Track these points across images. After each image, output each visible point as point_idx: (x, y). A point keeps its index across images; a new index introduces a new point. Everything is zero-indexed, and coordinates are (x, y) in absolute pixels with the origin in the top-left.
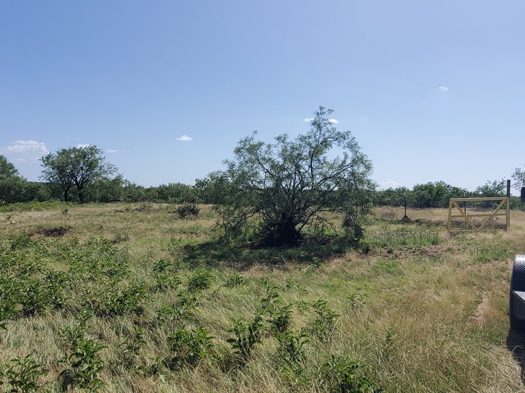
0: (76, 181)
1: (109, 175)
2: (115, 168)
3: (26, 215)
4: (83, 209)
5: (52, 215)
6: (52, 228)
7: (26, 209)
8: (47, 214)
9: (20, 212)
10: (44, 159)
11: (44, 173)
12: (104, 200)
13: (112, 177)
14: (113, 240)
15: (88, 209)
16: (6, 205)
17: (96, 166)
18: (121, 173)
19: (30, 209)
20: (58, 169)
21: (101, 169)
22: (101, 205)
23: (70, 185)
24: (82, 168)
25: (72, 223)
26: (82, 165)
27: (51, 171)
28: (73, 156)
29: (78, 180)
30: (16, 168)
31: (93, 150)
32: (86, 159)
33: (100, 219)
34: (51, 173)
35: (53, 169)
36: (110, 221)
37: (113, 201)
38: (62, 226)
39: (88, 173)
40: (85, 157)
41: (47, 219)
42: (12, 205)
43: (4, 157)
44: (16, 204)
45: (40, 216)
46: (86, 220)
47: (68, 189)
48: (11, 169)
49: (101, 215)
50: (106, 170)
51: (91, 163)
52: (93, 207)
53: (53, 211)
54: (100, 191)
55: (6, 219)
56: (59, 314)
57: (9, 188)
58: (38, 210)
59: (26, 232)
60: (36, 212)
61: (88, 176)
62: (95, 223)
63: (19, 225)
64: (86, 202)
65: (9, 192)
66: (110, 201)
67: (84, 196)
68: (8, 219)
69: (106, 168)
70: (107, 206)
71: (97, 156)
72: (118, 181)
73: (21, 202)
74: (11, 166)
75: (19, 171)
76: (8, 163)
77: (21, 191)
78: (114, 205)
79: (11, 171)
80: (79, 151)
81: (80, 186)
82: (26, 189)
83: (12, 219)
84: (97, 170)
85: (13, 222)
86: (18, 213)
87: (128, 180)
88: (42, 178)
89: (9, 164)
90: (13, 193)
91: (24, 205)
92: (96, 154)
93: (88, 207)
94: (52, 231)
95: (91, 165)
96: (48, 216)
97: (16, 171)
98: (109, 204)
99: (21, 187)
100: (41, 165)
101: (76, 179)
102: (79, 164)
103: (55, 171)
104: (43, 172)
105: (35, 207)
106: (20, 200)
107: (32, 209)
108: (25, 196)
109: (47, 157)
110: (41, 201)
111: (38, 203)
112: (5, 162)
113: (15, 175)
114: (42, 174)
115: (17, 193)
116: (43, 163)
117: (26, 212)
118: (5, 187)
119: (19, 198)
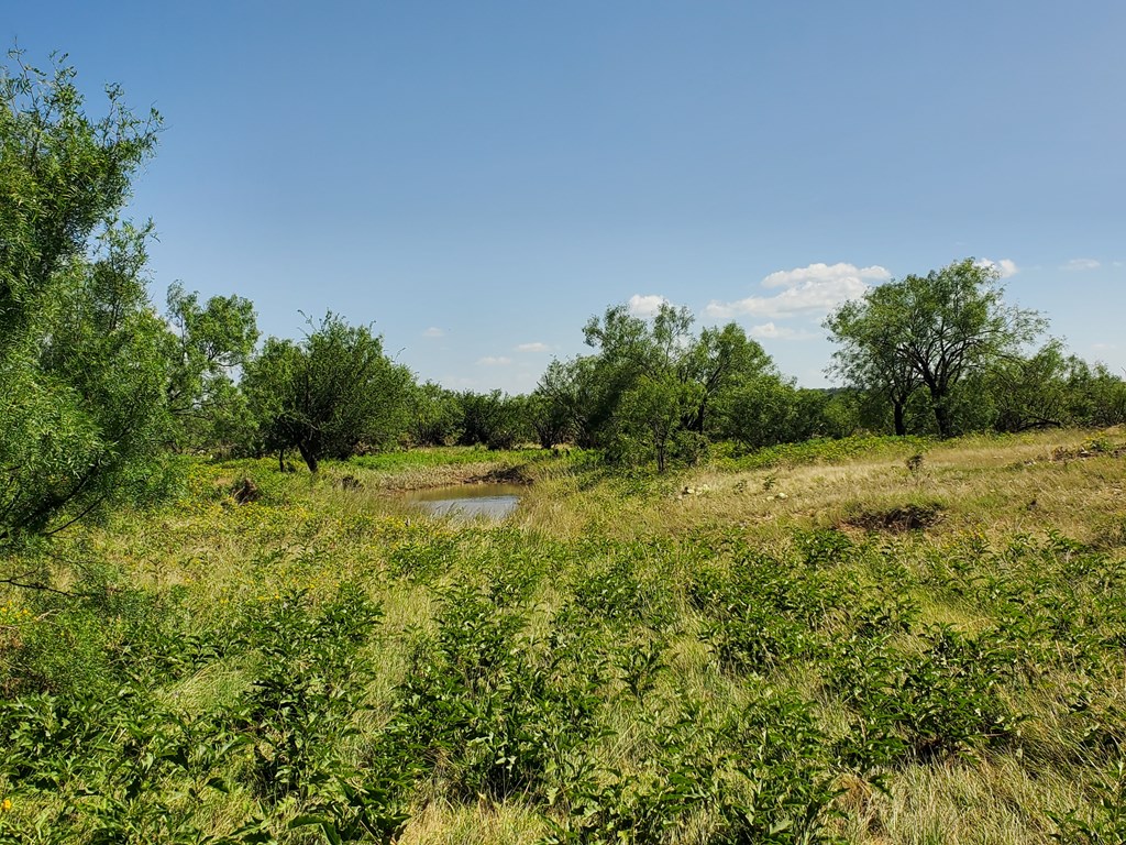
0: (926, 372)
1: (1023, 344)
2: (1039, 322)
3: (808, 475)
4: (954, 453)
5: (875, 475)
6: (887, 510)
7: (802, 461)
8: (860, 470)
9: (790, 469)
10: (834, 321)
11: (839, 357)
12: (1009, 424)
13: (1029, 351)
14: (1084, 541)
15: (971, 452)
16: (751, 452)
17: (981, 321)
18: (1058, 337)
19: (811, 460)
20: (874, 344)
21: (996, 330)
22: (1003, 438)
23: (909, 386)
24: (940, 333)
25: (942, 493)
26: (940, 322)
27: (857, 349)
28: (911, 300)
29: (932, 367)
30: (767, 354)
31: (966, 276)
32: (951, 305)
33: (1022, 479)
34: (856, 357)
35: (861, 344)
36: (1054, 486)
37: (1035, 424)
38: (915, 502)
39: (961, 345)
40: (944, 299)
41: (863, 483)
42: (767, 453)
43: (738, 326)
44: (777, 448)
45: (844, 476)
46: (981, 483)
47: (903, 399)
48: (755, 356)
49: (1018, 466)
50: (1010, 331)
51: (967, 314)
52: (982, 447)
53: (872, 462)
54: (997, 396)
55: (761, 488)
56: (1009, 762)
57: (756, 407)
58: (832, 460)
59: (819, 520)
60: (829, 468)
61: (961, 354)
62: (1008, 492)
63: (799, 504)
64: (959, 434)
65: (756, 418)
66: (1027, 428)
67: (952, 417)
68: (767, 486)
69: (1010, 325)
70: (1025, 442)
71: (982, 291)
72: (1047, 360)
73: (787, 442)
74: (756, 350)
75: (774, 361)
76: (748, 341)
77: (785, 414)
78: (1044, 436)
79: (756, 361)
80: (924, 283)
81: (938, 385)
82: (797, 405)
83: (775, 487)
84: (984, 335)
85: (782, 495)
86: (784, 471)
87: (1079, 357)
88: (835, 372)
89: (752, 343)
90: (765, 418)
91: (797, 450)
92: (977, 285)
93: (967, 448)
94: (888, 517)
95: (968, 321)
96: (866, 475)
97: (767, 361)
98: (1029, 436)
99: (784, 403)
100: (829, 339)
101: (926, 365)
102: (930, 321)
103: (867, 349)
104: (835, 355)
105: (825, 454)
106: (784, 437)
107: (819, 460)
108: (795, 427)
109: (841, 316)
110: (837, 437)
111: (830, 442)
112: (741, 339)
113: (766, 371)
114: (834, 360)
115: (776, 419)
116: (832, 334)
117: (805, 469)
118: (746, 406)
119: (780, 432)
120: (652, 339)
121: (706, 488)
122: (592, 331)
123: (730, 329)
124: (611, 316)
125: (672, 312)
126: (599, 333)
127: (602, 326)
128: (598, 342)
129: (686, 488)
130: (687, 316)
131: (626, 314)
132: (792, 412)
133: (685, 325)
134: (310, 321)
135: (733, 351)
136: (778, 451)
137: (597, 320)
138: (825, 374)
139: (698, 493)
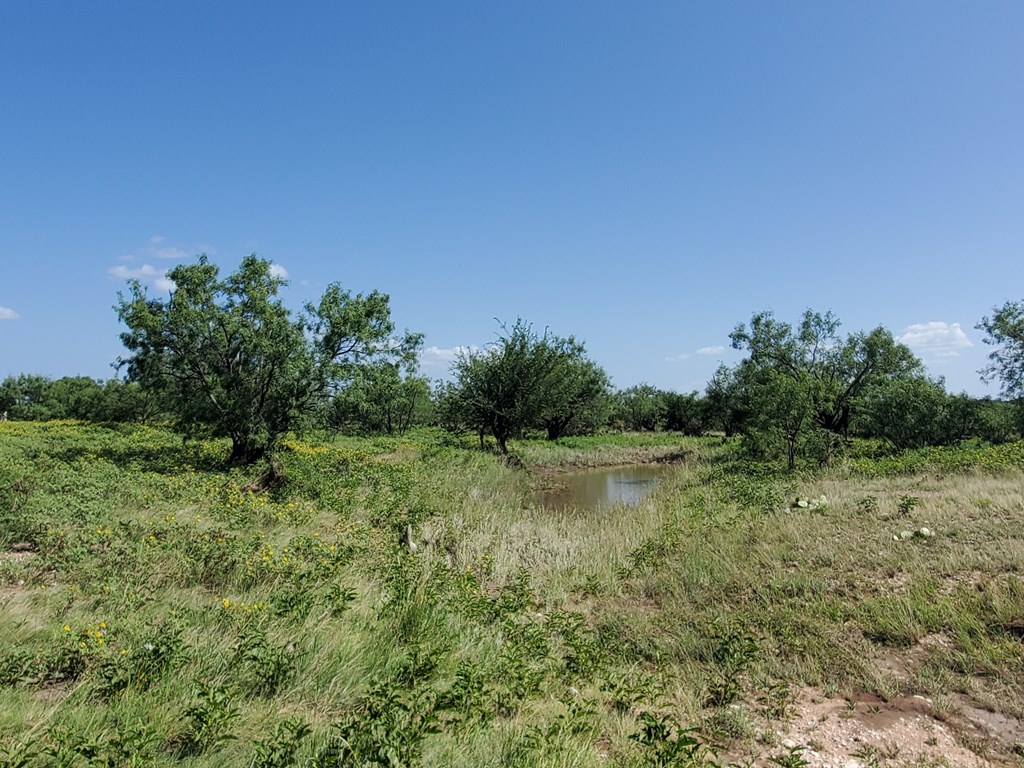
7: (954, 469)
9: (939, 479)
10: (990, 324)
11: (996, 359)
16: (894, 452)
19: (966, 469)
27: (1019, 349)
30: (916, 357)
42: (910, 456)
43: (886, 330)
44: (923, 451)
48: (903, 358)
55: (895, 510)
57: (902, 406)
58: (994, 471)
60: (990, 480)
65: (902, 418)
68: (905, 508)
73: (936, 446)
74: (904, 353)
75: (924, 362)
76: (896, 344)
77: (934, 414)
79: (903, 364)
85: (925, 531)
89: (900, 346)
90: (911, 419)
91: (946, 455)
97: (916, 364)
99: (933, 403)
100: (985, 341)
104: (992, 356)
105: (984, 461)
106: (932, 439)
107: (976, 469)
108: (946, 429)
109: (998, 319)
110: (997, 442)
111: (987, 448)
112: (889, 342)
113: (914, 373)
114: (990, 361)
115: (923, 420)
116: (987, 336)
117: (960, 480)
118: (890, 405)
119: (929, 433)
120: (797, 341)
121: (824, 500)
122: (738, 337)
123: (878, 332)
124: (756, 321)
125: (817, 317)
126: (745, 337)
127: (749, 331)
128: (745, 344)
129: (797, 500)
130: (832, 321)
131: (771, 318)
132: (943, 413)
133: (830, 330)
134: (504, 327)
135: (880, 352)
136: (925, 455)
137: (742, 326)
138: (981, 375)
139: (812, 507)
